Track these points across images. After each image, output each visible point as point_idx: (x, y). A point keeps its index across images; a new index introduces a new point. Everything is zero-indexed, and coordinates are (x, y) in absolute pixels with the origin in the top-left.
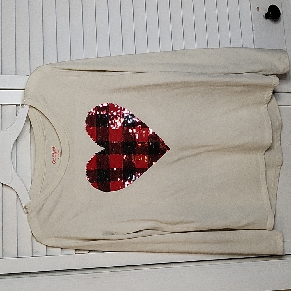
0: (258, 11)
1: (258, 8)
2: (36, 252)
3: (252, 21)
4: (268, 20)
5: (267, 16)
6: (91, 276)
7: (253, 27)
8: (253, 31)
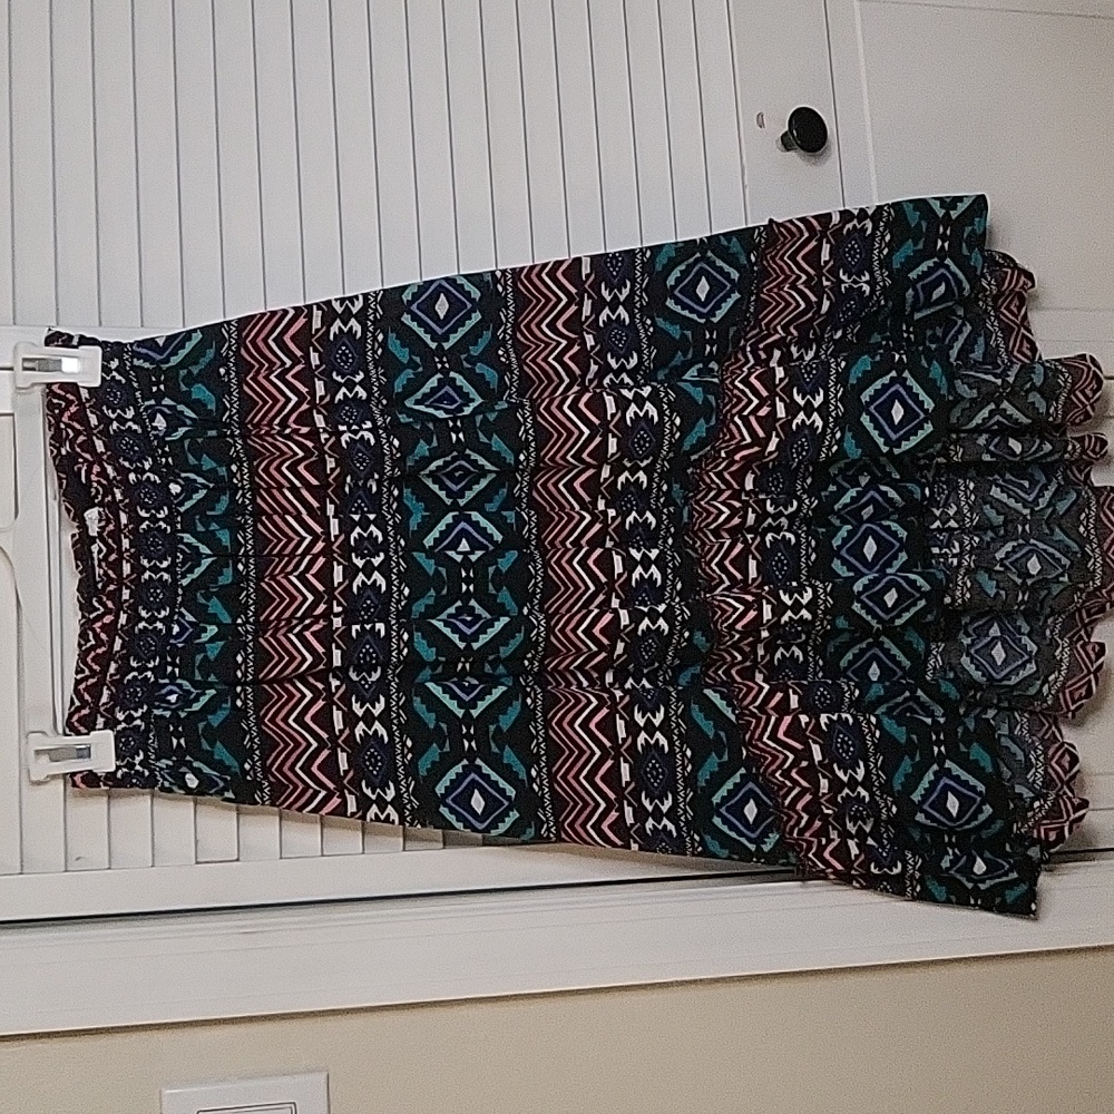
0: (761, 125)
1: (760, 116)
2: (78, 859)
3: (741, 158)
4: (792, 153)
5: (786, 143)
6: (244, 926)
7: (746, 177)
8: (744, 187)
